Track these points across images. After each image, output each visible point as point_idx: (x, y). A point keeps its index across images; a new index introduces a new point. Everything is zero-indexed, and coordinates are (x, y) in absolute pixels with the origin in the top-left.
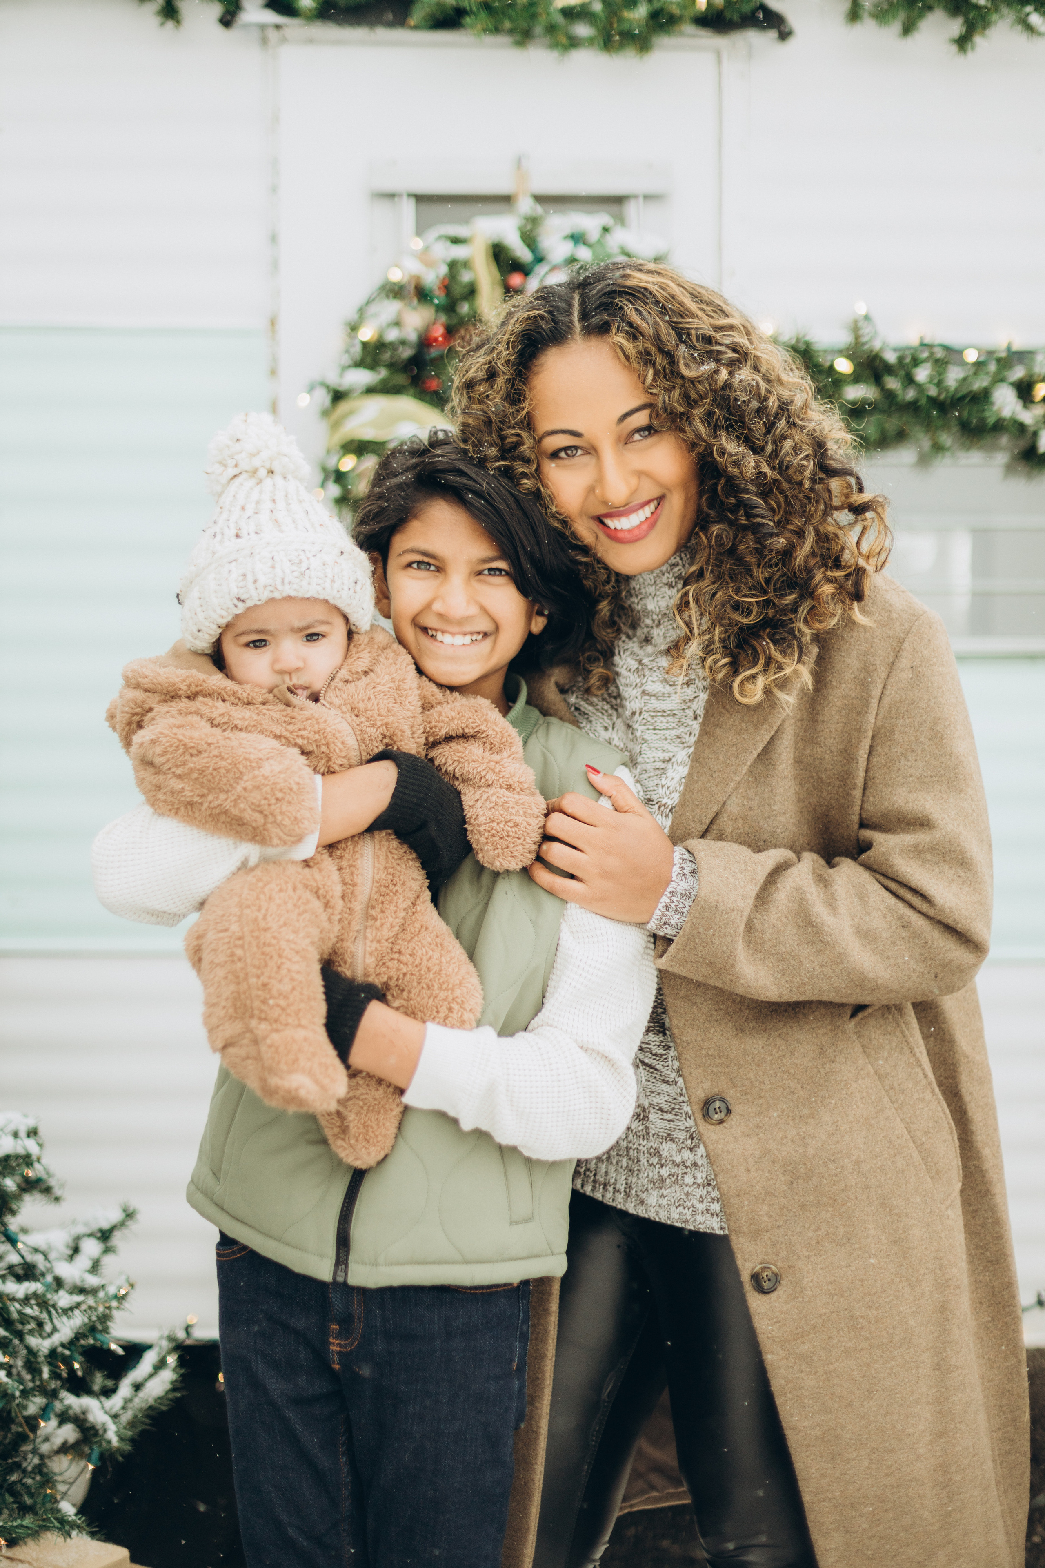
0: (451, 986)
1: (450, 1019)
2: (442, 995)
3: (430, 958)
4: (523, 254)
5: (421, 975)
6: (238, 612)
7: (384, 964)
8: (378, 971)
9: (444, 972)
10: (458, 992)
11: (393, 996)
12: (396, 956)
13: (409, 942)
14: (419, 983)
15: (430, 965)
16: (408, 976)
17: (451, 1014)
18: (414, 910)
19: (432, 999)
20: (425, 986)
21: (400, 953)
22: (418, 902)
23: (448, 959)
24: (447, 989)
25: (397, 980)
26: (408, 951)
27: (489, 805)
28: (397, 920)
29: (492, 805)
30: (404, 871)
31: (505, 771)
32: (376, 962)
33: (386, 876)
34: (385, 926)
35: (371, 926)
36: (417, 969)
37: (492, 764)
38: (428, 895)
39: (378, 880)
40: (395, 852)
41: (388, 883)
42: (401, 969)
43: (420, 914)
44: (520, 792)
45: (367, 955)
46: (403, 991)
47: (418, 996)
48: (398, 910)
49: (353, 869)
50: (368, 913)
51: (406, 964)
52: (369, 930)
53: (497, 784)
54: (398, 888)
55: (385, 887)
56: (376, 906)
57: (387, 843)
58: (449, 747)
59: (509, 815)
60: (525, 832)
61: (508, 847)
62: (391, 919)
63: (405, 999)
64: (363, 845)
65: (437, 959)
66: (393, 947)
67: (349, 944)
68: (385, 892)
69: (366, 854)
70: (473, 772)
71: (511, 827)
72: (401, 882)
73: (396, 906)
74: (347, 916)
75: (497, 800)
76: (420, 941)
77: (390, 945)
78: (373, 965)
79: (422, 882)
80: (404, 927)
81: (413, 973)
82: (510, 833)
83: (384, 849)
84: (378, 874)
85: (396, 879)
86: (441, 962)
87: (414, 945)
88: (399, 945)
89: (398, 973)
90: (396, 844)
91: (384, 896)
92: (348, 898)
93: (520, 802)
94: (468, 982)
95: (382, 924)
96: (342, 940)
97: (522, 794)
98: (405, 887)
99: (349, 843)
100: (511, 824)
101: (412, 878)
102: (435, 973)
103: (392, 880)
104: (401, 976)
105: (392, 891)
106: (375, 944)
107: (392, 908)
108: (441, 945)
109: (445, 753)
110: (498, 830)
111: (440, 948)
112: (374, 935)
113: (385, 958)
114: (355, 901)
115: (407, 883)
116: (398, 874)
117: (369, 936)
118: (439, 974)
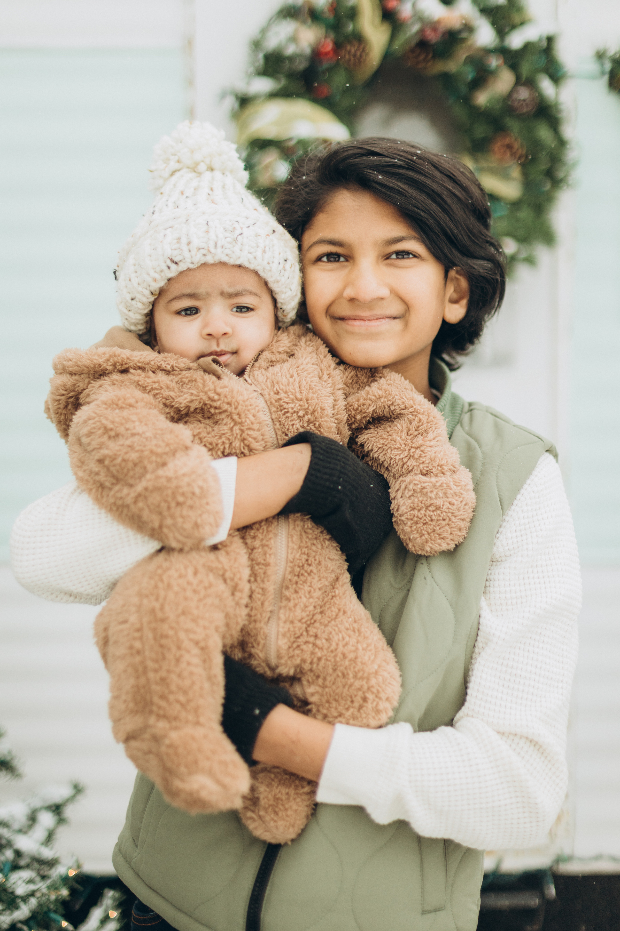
1: (364, 708)
2: (358, 684)
3: (346, 644)
5: (336, 661)
6: (172, 275)
7: (298, 646)
8: (292, 654)
9: (359, 660)
10: (373, 682)
11: (308, 681)
12: (311, 639)
13: (326, 626)
14: (335, 670)
15: (345, 651)
16: (323, 661)
17: (365, 704)
18: (333, 594)
19: (347, 687)
21: (316, 636)
22: (337, 585)
23: (365, 646)
24: (362, 678)
25: (311, 663)
26: (325, 636)
27: (408, 494)
28: (311, 600)
29: (410, 493)
30: (320, 551)
31: (425, 456)
32: (290, 644)
33: (300, 556)
34: (298, 607)
35: (285, 607)
36: (332, 655)
37: (413, 450)
38: (347, 578)
39: (292, 560)
40: (310, 531)
41: (302, 563)
42: (316, 653)
43: (338, 598)
44: (439, 475)
45: (280, 637)
46: (318, 677)
47: (334, 684)
48: (312, 590)
49: (266, 548)
50: (281, 593)
51: (321, 649)
52: (282, 611)
53: (417, 471)
54: (313, 568)
55: (299, 566)
56: (290, 586)
57: (302, 523)
58: (376, 432)
59: (429, 500)
60: (449, 512)
61: (434, 531)
62: (304, 600)
63: (320, 686)
64: (278, 525)
65: (353, 646)
66: (308, 629)
67: (262, 625)
68: (299, 572)
69: (280, 534)
70: (395, 458)
71: (433, 511)
72: (317, 562)
73: (311, 586)
74: (259, 596)
75: (415, 488)
76: (337, 626)
77: (304, 626)
78: (287, 647)
79: (341, 563)
80: (322, 610)
81: (329, 658)
82: (434, 518)
83: (298, 529)
84: (292, 553)
85: (311, 559)
86: (357, 649)
87: (330, 629)
88: (315, 628)
89: (313, 656)
90: (311, 524)
91: (298, 576)
92: (261, 578)
93: (438, 484)
94: (384, 670)
95: (295, 605)
96: (255, 621)
97: (441, 477)
98: (320, 567)
99: (263, 524)
100: (432, 508)
101: (329, 558)
102: (350, 660)
103: (307, 560)
104: (315, 660)
105: (306, 571)
106: (288, 625)
107: (307, 588)
108: (359, 630)
109: (372, 439)
110: (420, 516)
111: (357, 634)
112: (287, 615)
113: (300, 640)
114: (268, 581)
115: (323, 563)
116: (314, 554)
117: (282, 616)
118: (355, 662)
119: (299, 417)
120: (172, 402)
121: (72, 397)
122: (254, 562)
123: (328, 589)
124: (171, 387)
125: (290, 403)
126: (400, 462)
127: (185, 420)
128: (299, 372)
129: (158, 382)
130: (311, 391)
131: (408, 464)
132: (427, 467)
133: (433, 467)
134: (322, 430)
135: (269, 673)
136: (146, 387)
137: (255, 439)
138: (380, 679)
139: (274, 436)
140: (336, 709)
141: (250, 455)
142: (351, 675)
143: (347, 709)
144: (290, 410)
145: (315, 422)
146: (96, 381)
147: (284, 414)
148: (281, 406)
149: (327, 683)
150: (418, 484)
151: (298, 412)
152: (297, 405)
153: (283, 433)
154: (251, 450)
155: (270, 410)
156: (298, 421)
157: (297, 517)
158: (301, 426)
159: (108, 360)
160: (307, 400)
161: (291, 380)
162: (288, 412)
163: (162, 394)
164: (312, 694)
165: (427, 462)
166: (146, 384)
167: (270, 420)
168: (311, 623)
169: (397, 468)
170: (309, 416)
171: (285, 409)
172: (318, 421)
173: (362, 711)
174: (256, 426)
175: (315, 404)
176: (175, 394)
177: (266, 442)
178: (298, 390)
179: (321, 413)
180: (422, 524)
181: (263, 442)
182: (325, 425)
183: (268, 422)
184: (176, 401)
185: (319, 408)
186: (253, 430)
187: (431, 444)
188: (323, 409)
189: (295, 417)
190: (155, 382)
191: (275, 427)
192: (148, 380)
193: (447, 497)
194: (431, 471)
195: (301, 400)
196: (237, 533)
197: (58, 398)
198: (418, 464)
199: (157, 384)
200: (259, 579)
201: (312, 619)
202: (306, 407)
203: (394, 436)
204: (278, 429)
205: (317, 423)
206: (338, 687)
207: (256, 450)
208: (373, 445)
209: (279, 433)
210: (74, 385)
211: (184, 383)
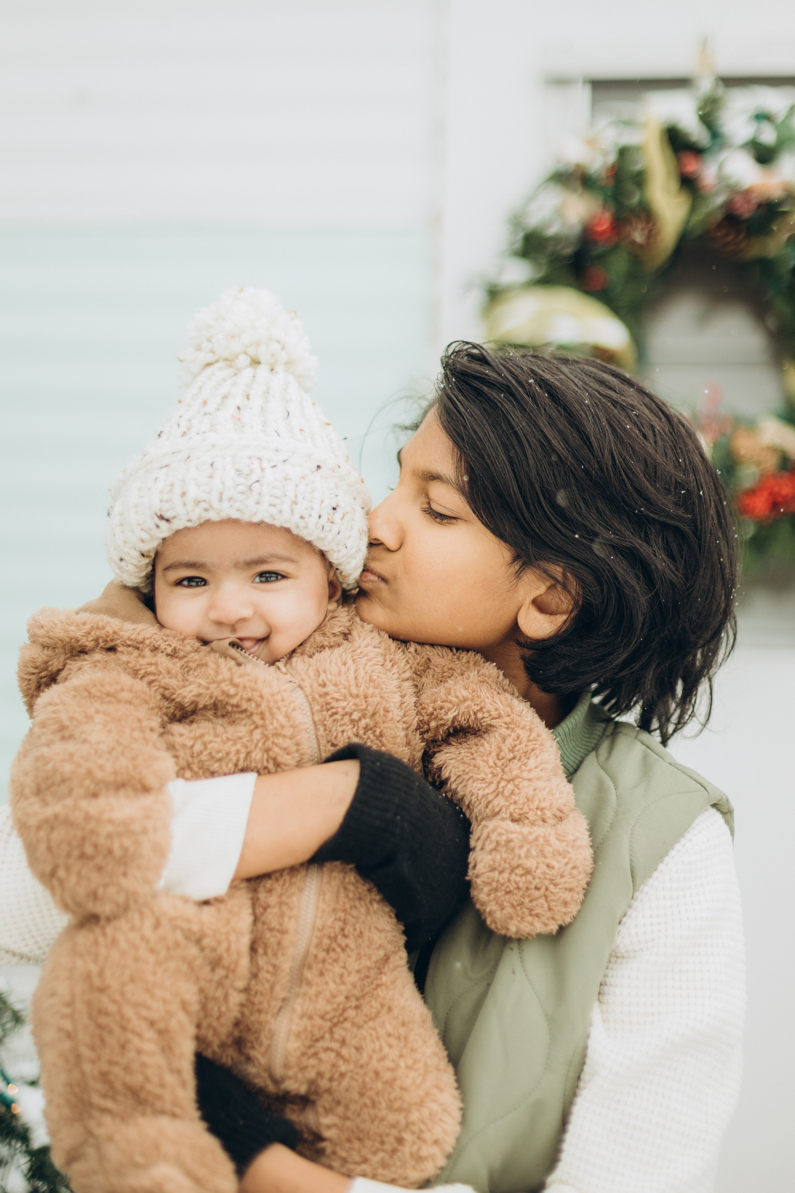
1: (399, 1154)
2: (392, 1117)
3: (382, 1059)
5: (364, 1082)
6: (165, 535)
7: (315, 1054)
9: (398, 1083)
10: (414, 1116)
11: (325, 1108)
12: (335, 1045)
13: (359, 1026)
14: (361, 1095)
15: (380, 1067)
16: (347, 1079)
17: (400, 1148)
18: (378, 980)
19: (376, 1122)
21: (343, 1042)
23: (410, 1062)
24: (400, 1110)
26: (355, 1042)
27: (489, 846)
28: (342, 988)
29: (492, 846)
30: (363, 917)
31: (519, 794)
32: (303, 1049)
33: (333, 923)
34: (322, 996)
35: (304, 994)
36: (361, 1072)
37: (503, 784)
38: (401, 958)
39: (320, 927)
40: (351, 888)
41: (335, 932)
42: (339, 1066)
43: (384, 988)
44: (537, 823)
45: (292, 1037)
46: (338, 1103)
47: (359, 1115)
48: (346, 973)
49: (285, 908)
50: (301, 974)
51: (346, 1061)
52: (298, 1000)
53: (506, 814)
54: (350, 942)
55: (330, 937)
56: (314, 965)
57: (341, 876)
58: (458, 752)
59: (516, 859)
60: (546, 878)
61: (522, 904)
62: (332, 986)
63: (340, 1117)
64: (306, 875)
65: (393, 1061)
66: (334, 1029)
67: (269, 1017)
68: (330, 946)
69: (307, 889)
70: (478, 794)
71: (521, 876)
72: (356, 933)
73: (344, 967)
74: (268, 976)
75: (499, 839)
76: (374, 1029)
77: (328, 1024)
78: (299, 1053)
79: (395, 936)
80: (357, 1003)
81: (355, 1076)
82: (521, 885)
83: (335, 883)
84: (321, 918)
85: (349, 929)
86: (398, 1066)
87: (365, 1033)
88: (343, 1028)
89: (334, 1070)
90: (355, 877)
91: (328, 951)
92: (272, 950)
93: (531, 838)
94: (435, 1101)
95: (318, 994)
96: (260, 1011)
97: (539, 826)
98: (360, 941)
99: (285, 873)
100: (519, 871)
101: (376, 928)
102: (386, 1082)
103: (343, 929)
104: (336, 1076)
105: (340, 946)
106: (305, 1022)
107: (337, 970)
108: (406, 1038)
109: (451, 762)
110: (502, 881)
112: (305, 1007)
113: (318, 1045)
114: (283, 955)
115: (366, 935)
116: (353, 921)
117: (298, 1009)
118: (391, 1086)
119: (352, 721)
120: (173, 694)
121: (45, 677)
122: (265, 927)
123: (372, 973)
124: (173, 672)
125: (341, 700)
126: (484, 799)
127: (191, 718)
128: (355, 657)
129: (156, 664)
130: (371, 684)
131: (494, 802)
132: (521, 809)
133: (530, 809)
134: (384, 740)
135: (271, 1088)
136: (138, 670)
137: (285, 749)
138: (426, 1113)
139: (315, 746)
140: (359, 1151)
141: (276, 772)
142: (383, 1105)
143: (375, 1153)
144: (340, 710)
145: (374, 729)
146: (76, 660)
147: (331, 716)
148: (328, 704)
149: (350, 1114)
150: (503, 834)
151: (351, 714)
152: (351, 704)
153: (328, 742)
154: (277, 765)
155: (311, 709)
156: (351, 726)
157: (336, 866)
158: (354, 734)
159: (89, 633)
160: (366, 697)
161: (344, 669)
162: (336, 713)
163: (160, 681)
164: (329, 1127)
165: (521, 801)
166: (138, 667)
167: (311, 723)
168: (339, 1022)
169: (479, 808)
170: (368, 720)
171: (332, 708)
172: (379, 728)
173: (395, 1157)
174: (288, 732)
175: (376, 703)
176: (177, 683)
177: (302, 754)
178: (353, 682)
179: (384, 716)
180: (504, 893)
181: (297, 755)
182: (388, 733)
183: (307, 726)
184: (178, 692)
185: (381, 710)
186: (284, 736)
187: (531, 776)
188: (387, 711)
189: (347, 720)
190: (151, 664)
191: (318, 733)
192: (142, 661)
193: (545, 857)
194: (527, 815)
195: (357, 696)
196: (244, 885)
197: (27, 677)
198: (507, 804)
199: (153, 667)
200: (269, 951)
201: (341, 1015)
202: (364, 707)
203: (479, 762)
204: (322, 736)
205: (378, 731)
206: (364, 1121)
207: (286, 765)
208: (450, 772)
209: (323, 742)
210: (46, 662)
211: (191, 669)
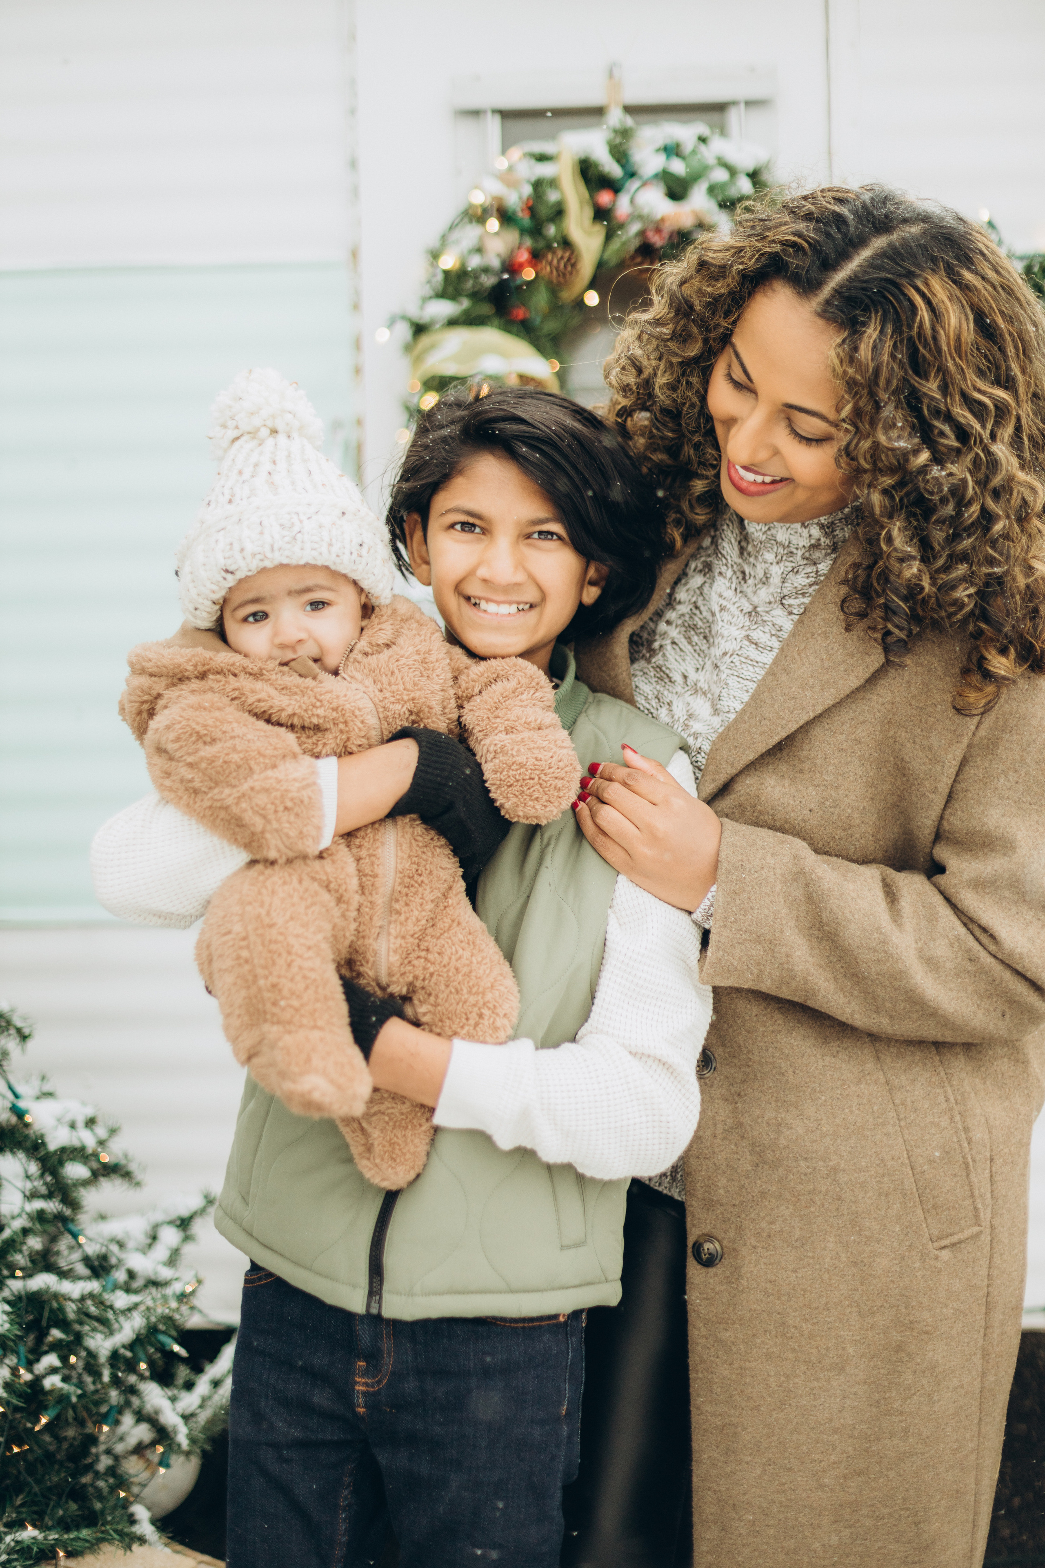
0: (481, 989)
1: (481, 1026)
2: (472, 999)
3: (460, 958)
4: (612, 168)
5: (448, 976)
6: (231, 584)
7: (410, 962)
8: (403, 970)
9: (474, 974)
10: (489, 996)
12: (423, 954)
13: (438, 938)
14: (447, 986)
15: (458, 965)
16: (435, 977)
17: (481, 1021)
18: (446, 904)
19: (461, 1004)
20: (453, 990)
21: (428, 950)
22: (451, 895)
23: (480, 959)
24: (477, 993)
25: (424, 980)
26: (436, 949)
28: (424, 913)
30: (431, 859)
32: (401, 960)
33: (410, 866)
34: (409, 920)
35: (395, 921)
36: (445, 970)
38: (461, 887)
39: (401, 870)
40: (421, 837)
41: (412, 873)
42: (428, 969)
43: (451, 908)
45: (391, 953)
46: (430, 995)
47: (446, 1001)
48: (424, 902)
49: (373, 858)
50: (391, 907)
51: (433, 963)
52: (392, 926)
54: (424, 879)
55: (409, 877)
56: (400, 898)
57: (411, 830)
62: (416, 913)
63: (432, 1005)
64: (385, 833)
65: (467, 959)
66: (421, 943)
67: (371, 941)
68: (410, 883)
69: (388, 843)
72: (427, 872)
73: (422, 898)
74: (368, 910)
76: (450, 938)
77: (417, 941)
78: (398, 963)
79: (454, 870)
80: (434, 922)
81: (441, 974)
83: (408, 836)
84: (401, 863)
85: (422, 869)
86: (471, 962)
87: (443, 942)
88: (426, 941)
89: (425, 972)
91: (408, 887)
92: (369, 890)
94: (501, 985)
95: (407, 919)
96: (364, 937)
98: (431, 877)
99: (370, 827)
101: (441, 866)
102: (464, 975)
103: (418, 870)
104: (427, 976)
106: (399, 941)
107: (418, 900)
108: (474, 943)
111: (472, 947)
112: (398, 930)
113: (411, 956)
114: (377, 894)
115: (435, 873)
116: (424, 863)
117: (393, 931)
118: (469, 976)
121: (146, 702)
122: (361, 874)
123: (441, 900)
125: (396, 703)
128: (400, 667)
130: (416, 687)
135: (379, 993)
138: (497, 994)
139: (379, 731)
140: (450, 1027)
142: (465, 991)
143: (462, 1027)
148: (384, 699)
149: (439, 1001)
153: (387, 728)
155: (374, 703)
157: (406, 823)
164: (425, 1014)
167: (375, 713)
168: (423, 938)
170: (414, 717)
173: (478, 1029)
175: (421, 702)
177: (370, 738)
179: (429, 712)
181: (366, 739)
185: (426, 708)
188: (430, 708)
191: (380, 721)
196: (342, 839)
200: (366, 892)
201: (423, 933)
204: (383, 723)
206: (452, 1004)
209: (384, 726)
210: (151, 688)
